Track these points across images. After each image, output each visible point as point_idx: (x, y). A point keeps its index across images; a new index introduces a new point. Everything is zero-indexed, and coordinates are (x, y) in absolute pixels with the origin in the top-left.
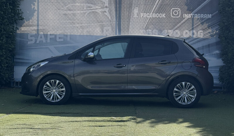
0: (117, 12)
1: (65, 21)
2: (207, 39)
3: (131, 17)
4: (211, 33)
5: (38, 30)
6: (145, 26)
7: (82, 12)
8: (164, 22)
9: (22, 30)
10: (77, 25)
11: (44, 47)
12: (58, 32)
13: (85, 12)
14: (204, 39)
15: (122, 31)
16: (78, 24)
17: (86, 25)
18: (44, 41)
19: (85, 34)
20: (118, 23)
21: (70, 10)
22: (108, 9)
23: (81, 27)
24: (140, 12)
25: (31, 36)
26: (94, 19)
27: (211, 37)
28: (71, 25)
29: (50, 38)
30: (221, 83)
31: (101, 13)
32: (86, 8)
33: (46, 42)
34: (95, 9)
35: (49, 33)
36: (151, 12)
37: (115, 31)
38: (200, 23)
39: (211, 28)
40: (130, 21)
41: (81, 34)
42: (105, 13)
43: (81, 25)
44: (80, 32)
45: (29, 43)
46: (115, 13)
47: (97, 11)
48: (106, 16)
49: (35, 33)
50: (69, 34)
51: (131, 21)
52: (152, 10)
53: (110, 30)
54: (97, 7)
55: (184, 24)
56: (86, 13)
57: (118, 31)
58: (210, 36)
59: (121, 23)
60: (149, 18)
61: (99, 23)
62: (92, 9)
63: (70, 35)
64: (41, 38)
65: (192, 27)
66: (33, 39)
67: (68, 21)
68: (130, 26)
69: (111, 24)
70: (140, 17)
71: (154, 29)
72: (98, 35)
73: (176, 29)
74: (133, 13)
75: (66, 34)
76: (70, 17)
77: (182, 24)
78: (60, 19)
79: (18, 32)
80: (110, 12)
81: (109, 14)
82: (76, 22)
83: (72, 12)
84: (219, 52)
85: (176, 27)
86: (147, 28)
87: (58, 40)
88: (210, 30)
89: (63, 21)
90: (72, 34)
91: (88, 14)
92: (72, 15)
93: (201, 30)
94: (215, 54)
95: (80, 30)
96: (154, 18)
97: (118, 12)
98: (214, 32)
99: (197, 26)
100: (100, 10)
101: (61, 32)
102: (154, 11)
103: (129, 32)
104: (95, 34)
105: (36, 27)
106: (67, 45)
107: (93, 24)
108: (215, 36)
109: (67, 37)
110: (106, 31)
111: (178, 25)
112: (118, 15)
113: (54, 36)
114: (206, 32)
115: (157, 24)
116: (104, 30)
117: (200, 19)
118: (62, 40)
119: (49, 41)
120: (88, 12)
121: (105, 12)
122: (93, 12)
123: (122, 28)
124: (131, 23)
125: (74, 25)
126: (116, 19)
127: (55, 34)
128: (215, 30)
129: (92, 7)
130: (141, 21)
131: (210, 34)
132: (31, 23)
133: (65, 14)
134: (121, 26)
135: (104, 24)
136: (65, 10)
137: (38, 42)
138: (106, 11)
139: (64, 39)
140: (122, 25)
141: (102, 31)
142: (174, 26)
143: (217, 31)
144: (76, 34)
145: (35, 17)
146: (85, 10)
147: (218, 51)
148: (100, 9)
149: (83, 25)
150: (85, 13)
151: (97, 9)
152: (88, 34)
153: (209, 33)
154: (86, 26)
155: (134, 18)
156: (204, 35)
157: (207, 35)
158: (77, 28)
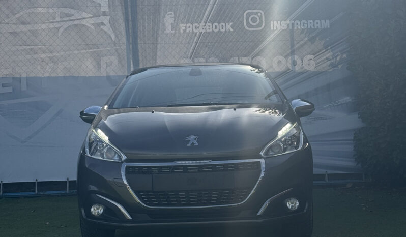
0: (128, 23)
1: (14, 49)
2: (323, 72)
3: (160, 32)
4: (331, 60)
6: (191, 51)
7: (51, 26)
8: (231, 42)
10: (43, 56)
13: (57, 25)
14: (317, 74)
16: (44, 52)
17: (62, 53)
19: (60, 75)
20: (131, 46)
21: (24, 23)
22: (108, 18)
23: (51, 58)
24: (177, 20)
26: (80, 41)
27: (333, 67)
28: (28, 57)
30: (359, 165)
31: (92, 27)
32: (61, 18)
34: (80, 19)
36: (202, 19)
37: (126, 65)
38: (306, 39)
39: (331, 48)
40: (157, 41)
41: (53, 75)
42: (102, 27)
43: (51, 55)
44: (50, 70)
46: (124, 26)
47: (84, 22)
48: (106, 32)
50: (24, 75)
51: (159, 41)
52: (203, 17)
53: (116, 62)
54: (84, 15)
55: (273, 43)
56: (60, 28)
57: (132, 66)
58: (329, 66)
59: (139, 47)
60: (198, 34)
61: (91, 49)
62: (74, 20)
63: (28, 79)
65: (291, 48)
67: (21, 48)
68: (159, 53)
69: (116, 51)
70: (179, 33)
71: (209, 57)
72: (90, 74)
73: (258, 54)
74: (164, 25)
75: (18, 76)
76: (25, 38)
80: (113, 23)
81: (111, 29)
82: (40, 48)
83: (29, 27)
84: (351, 100)
85: (257, 50)
86: (194, 55)
88: (329, 54)
89: (10, 47)
90: (32, 75)
91: (66, 30)
92: (28, 33)
93: (309, 54)
94: (342, 105)
96: (209, 33)
97: (130, 23)
98: (338, 58)
99: (302, 46)
100: (92, 21)
101: (5, 72)
102: (208, 19)
104: (83, 74)
106: (23, 100)
107: (76, 52)
108: (340, 66)
109: (21, 82)
110: (108, 66)
111: (261, 46)
112: (130, 31)
114: (320, 58)
115: (215, 46)
116: (102, 63)
117: (306, 30)
118: (10, 90)
120: (65, 25)
121: (103, 24)
122: (76, 25)
123: (141, 58)
124: (159, 46)
125: (35, 56)
126: (128, 39)
128: (340, 54)
129: (73, 15)
130: (180, 40)
131: (329, 62)
133: (14, 34)
134: (140, 54)
135: (101, 51)
136: (14, 24)
138: (104, 22)
139: (13, 89)
140: (140, 51)
141: (96, 66)
142: (253, 49)
143: (345, 56)
144: (40, 75)
146: (58, 22)
147: (348, 98)
148: (91, 18)
149: (54, 54)
150: (58, 29)
151: (84, 18)
152: (67, 75)
153: (327, 59)
154: (62, 56)
155: (167, 34)
156: (316, 64)
157: (324, 65)
158: (43, 61)
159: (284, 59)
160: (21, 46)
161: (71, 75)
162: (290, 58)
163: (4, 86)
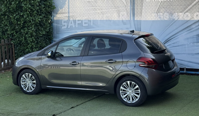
1: (89, 8)
3: (144, 1)
5: (69, 16)
6: (157, 10)
8: (175, 5)
9: (58, 17)
10: (99, 11)
11: (74, 31)
12: (84, 18)
15: (136, 16)
16: (99, 10)
17: (105, 10)
18: (74, 26)
19: (104, 19)
20: (132, 7)
23: (101, 12)
25: (64, 22)
26: (112, 5)
28: (94, 12)
29: (78, 24)
33: (75, 26)
35: (77, 19)
37: (129, 16)
40: (143, 5)
41: (102, 19)
43: (101, 11)
44: (101, 17)
45: (63, 28)
48: (122, 1)
49: (66, 19)
50: (92, 19)
53: (126, 14)
55: (194, 6)
57: (132, 16)
59: (135, 8)
60: (160, 2)
61: (116, 8)
63: (93, 20)
64: (71, 23)
66: (66, 24)
67: (91, 8)
68: (143, 11)
69: (126, 9)
70: (152, 1)
71: (165, 13)
72: (116, 19)
73: (187, 12)
75: (90, 19)
76: (93, 4)
77: (193, 6)
78: (85, 7)
79: (55, 18)
82: (98, 8)
85: (187, 10)
86: (158, 12)
87: (84, 25)
89: (87, 8)
90: (95, 19)
92: (94, 2)
95: (100, 16)
96: (165, 1)
101: (86, 18)
103: (142, 16)
104: (113, 19)
105: (68, 14)
106: (91, 29)
107: (111, 10)
109: (91, 22)
110: (122, 16)
111: (189, 8)
112: (132, 1)
113: (81, 21)
115: (168, 7)
116: (120, 14)
118: (87, 25)
119: (77, 26)
123: (136, 13)
124: (143, 7)
125: (96, 11)
126: (131, 4)
127: (82, 19)
130: (152, 5)
132: (64, 11)
134: (135, 11)
135: (120, 9)
137: (69, 27)
139: (88, 25)
141: (118, 16)
142: (185, 9)
144: (98, 19)
145: (67, 5)
149: (103, 11)
152: (107, 19)
154: (105, 11)
155: (147, 2)
158: (98, 13)
160: (91, 7)
161: (108, 19)
163: (85, 23)
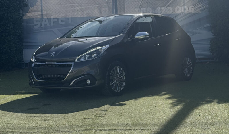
1: (66, 5)
2: (198, 13)
5: (42, 15)
6: (140, 5)
9: (28, 16)
10: (78, 8)
11: (48, 30)
12: (61, 16)
14: (194, 14)
15: (118, 12)
16: (78, 7)
17: (85, 7)
18: (48, 25)
19: (85, 16)
20: (114, 3)
25: (36, 21)
26: (93, 2)
27: (202, 11)
28: (72, 9)
29: (54, 22)
30: (212, 54)
33: (50, 25)
35: (52, 17)
37: (112, 12)
39: (201, 2)
41: (82, 17)
43: (81, 8)
44: (81, 14)
45: (35, 27)
49: (39, 18)
50: (70, 17)
53: (108, 10)
55: (176, 1)
57: (114, 12)
59: (118, 3)
61: (97, 5)
64: (45, 22)
65: (184, 3)
66: (39, 23)
67: (68, 5)
68: (126, 6)
69: (108, 5)
71: (148, 8)
73: (169, 6)
75: (68, 17)
77: (174, 1)
78: (61, 4)
79: (24, 18)
82: (76, 5)
84: (209, 25)
85: (169, 4)
86: (141, 7)
87: (61, 23)
88: (200, 5)
89: (64, 5)
90: (73, 16)
93: (191, 5)
94: (205, 27)
98: (204, 7)
99: (188, 2)
101: (63, 15)
103: (125, 11)
105: (41, 12)
106: (69, 27)
107: (91, 6)
108: (205, 10)
109: (69, 19)
110: (104, 12)
111: (170, 2)
113: (57, 19)
114: (196, 7)
115: (150, 3)
116: (102, 11)
118: (64, 23)
119: (52, 24)
124: (126, 3)
125: (75, 8)
127: (58, 17)
128: (205, 5)
130: (135, 0)
131: (200, 9)
132: (35, 9)
134: (118, 7)
135: (102, 6)
137: (43, 26)
139: (66, 22)
140: (118, 5)
141: (100, 12)
142: (167, 4)
143: (207, 6)
144: (77, 16)
145: (39, 3)
149: (82, 7)
153: (200, 7)
154: (86, 8)
156: (195, 10)
157: (198, 10)
158: (78, 10)
159: (180, 8)
161: (89, 16)
162: (183, 7)
163: (62, 21)
